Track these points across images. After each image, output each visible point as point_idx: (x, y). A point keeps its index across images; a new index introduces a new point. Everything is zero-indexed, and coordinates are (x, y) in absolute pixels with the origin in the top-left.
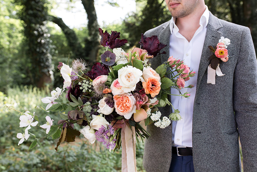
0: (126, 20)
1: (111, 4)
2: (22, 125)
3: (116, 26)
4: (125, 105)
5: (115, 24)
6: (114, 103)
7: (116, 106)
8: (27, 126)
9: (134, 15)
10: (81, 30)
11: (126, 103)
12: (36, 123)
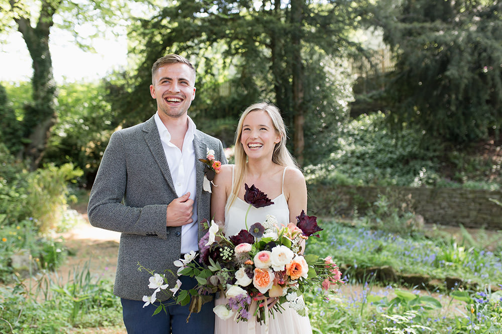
0: (108, 80)
1: (81, 46)
2: (151, 286)
3: (88, 87)
4: (263, 279)
5: (86, 82)
6: (253, 274)
7: (254, 278)
8: (156, 289)
9: (121, 72)
10: (18, 85)
11: (265, 278)
12: (167, 285)
